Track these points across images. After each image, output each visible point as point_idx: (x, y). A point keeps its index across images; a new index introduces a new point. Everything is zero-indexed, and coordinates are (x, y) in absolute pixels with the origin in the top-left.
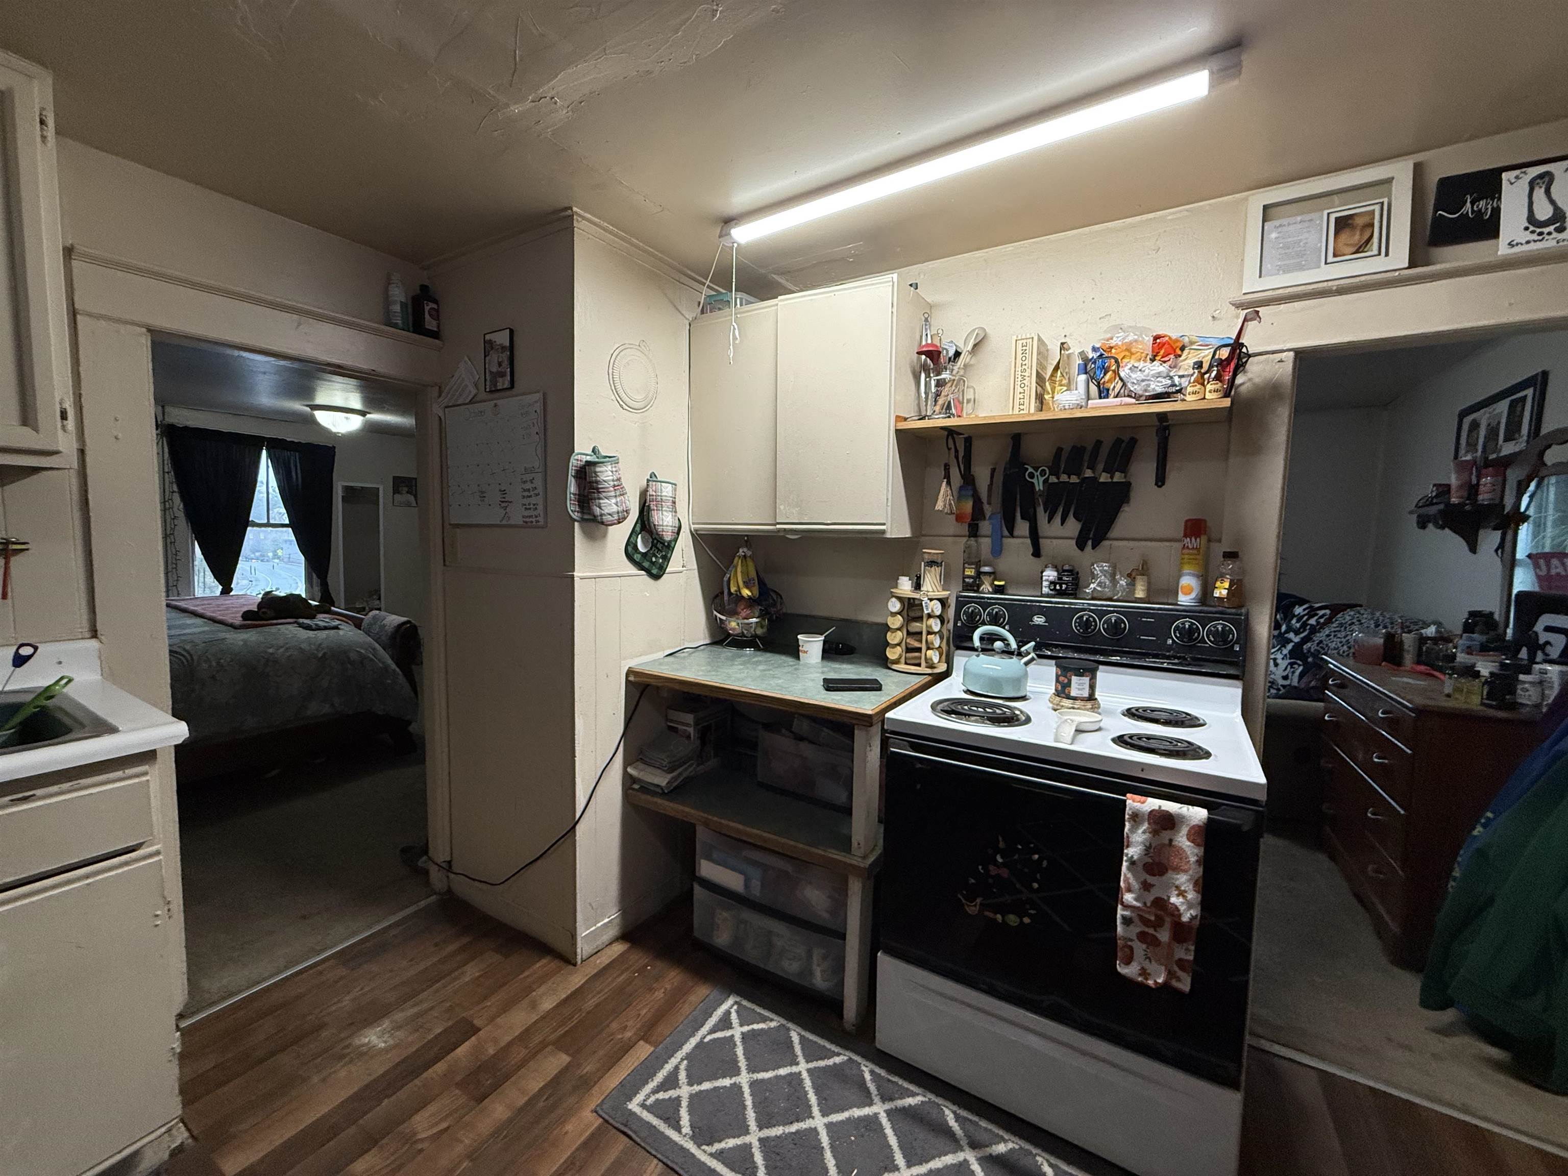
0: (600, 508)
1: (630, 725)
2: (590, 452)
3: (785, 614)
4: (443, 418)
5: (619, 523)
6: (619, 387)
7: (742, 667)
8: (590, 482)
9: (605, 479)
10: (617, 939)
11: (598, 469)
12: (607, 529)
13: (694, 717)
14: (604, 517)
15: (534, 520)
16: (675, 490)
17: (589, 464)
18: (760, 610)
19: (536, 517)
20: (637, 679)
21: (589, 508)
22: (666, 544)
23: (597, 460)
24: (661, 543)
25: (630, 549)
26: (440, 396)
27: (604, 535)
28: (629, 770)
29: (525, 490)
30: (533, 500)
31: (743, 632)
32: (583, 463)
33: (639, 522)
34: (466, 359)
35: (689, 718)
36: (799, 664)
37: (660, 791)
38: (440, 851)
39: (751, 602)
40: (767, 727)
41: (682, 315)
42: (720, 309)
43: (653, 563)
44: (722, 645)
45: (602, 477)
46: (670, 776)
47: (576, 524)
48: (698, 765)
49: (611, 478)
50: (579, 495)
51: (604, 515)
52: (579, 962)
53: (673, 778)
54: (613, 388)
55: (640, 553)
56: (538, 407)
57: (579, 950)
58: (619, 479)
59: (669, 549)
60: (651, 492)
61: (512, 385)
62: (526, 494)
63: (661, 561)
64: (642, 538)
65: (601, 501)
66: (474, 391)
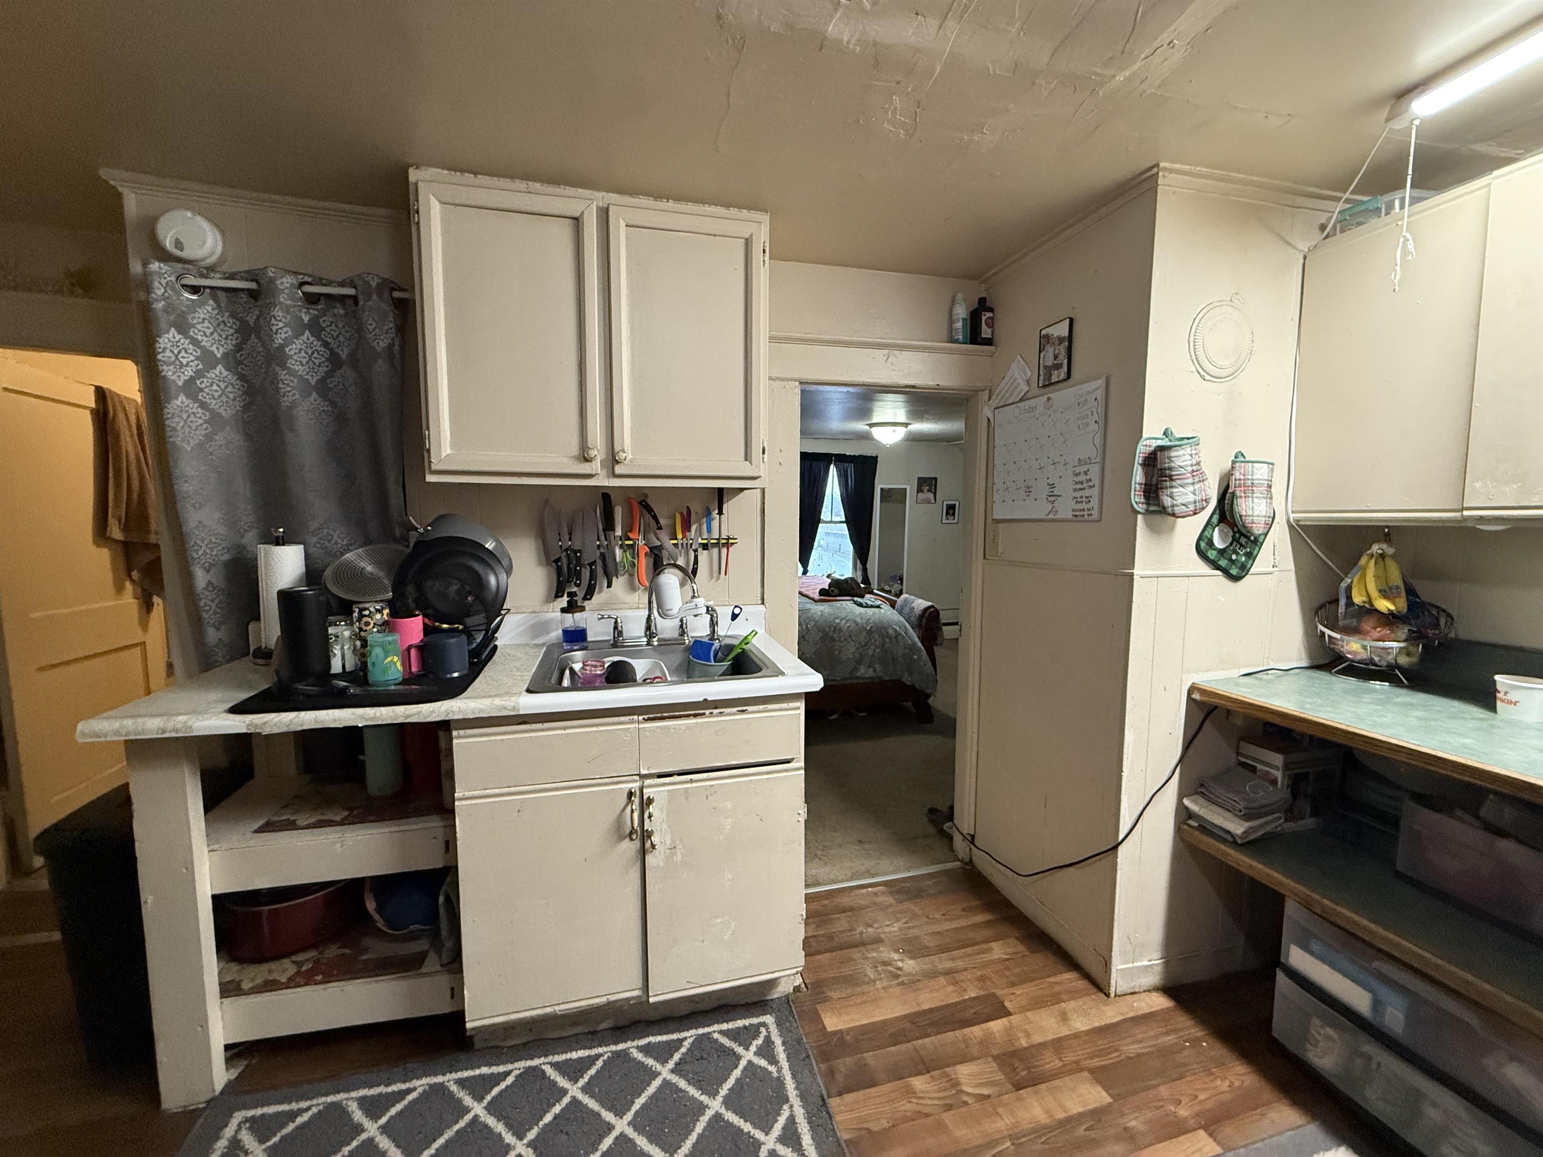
0: (1172, 497)
1: (1191, 751)
2: (1160, 435)
3: (1456, 640)
4: (992, 420)
5: (1195, 514)
6: (1201, 354)
7: (1379, 708)
8: (1161, 469)
9: (1181, 464)
10: (1156, 989)
11: (1173, 454)
12: (1175, 522)
13: (1285, 760)
14: (1176, 508)
15: (1086, 513)
16: (1272, 470)
17: (1162, 448)
18: (1409, 630)
19: (1089, 510)
20: (1204, 699)
21: (1157, 497)
22: (1252, 538)
23: (1169, 444)
24: (1245, 536)
25: (1203, 544)
26: (990, 399)
27: (1172, 529)
28: (1186, 802)
29: (1077, 483)
30: (1087, 493)
31: (1372, 659)
32: (1152, 449)
33: (1218, 512)
34: (1019, 357)
35: (1278, 759)
36: (1494, 719)
37: (1231, 839)
38: (965, 820)
39: (1390, 620)
40: (1419, 798)
41: (1294, 247)
42: (1359, 224)
43: (1232, 562)
44: (1330, 672)
45: (1178, 462)
46: (1247, 825)
47: (1140, 517)
48: (1286, 820)
49: (1189, 463)
50: (1146, 485)
51: (1177, 505)
52: (1113, 995)
53: (1251, 828)
54: (1194, 357)
55: (1216, 549)
56: (1100, 394)
57: (1113, 982)
58: (1198, 464)
59: (1256, 545)
60: (1237, 475)
61: (1069, 375)
62: (1079, 486)
63: (1243, 559)
64: (1220, 531)
65: (1175, 490)
66: (1026, 388)
